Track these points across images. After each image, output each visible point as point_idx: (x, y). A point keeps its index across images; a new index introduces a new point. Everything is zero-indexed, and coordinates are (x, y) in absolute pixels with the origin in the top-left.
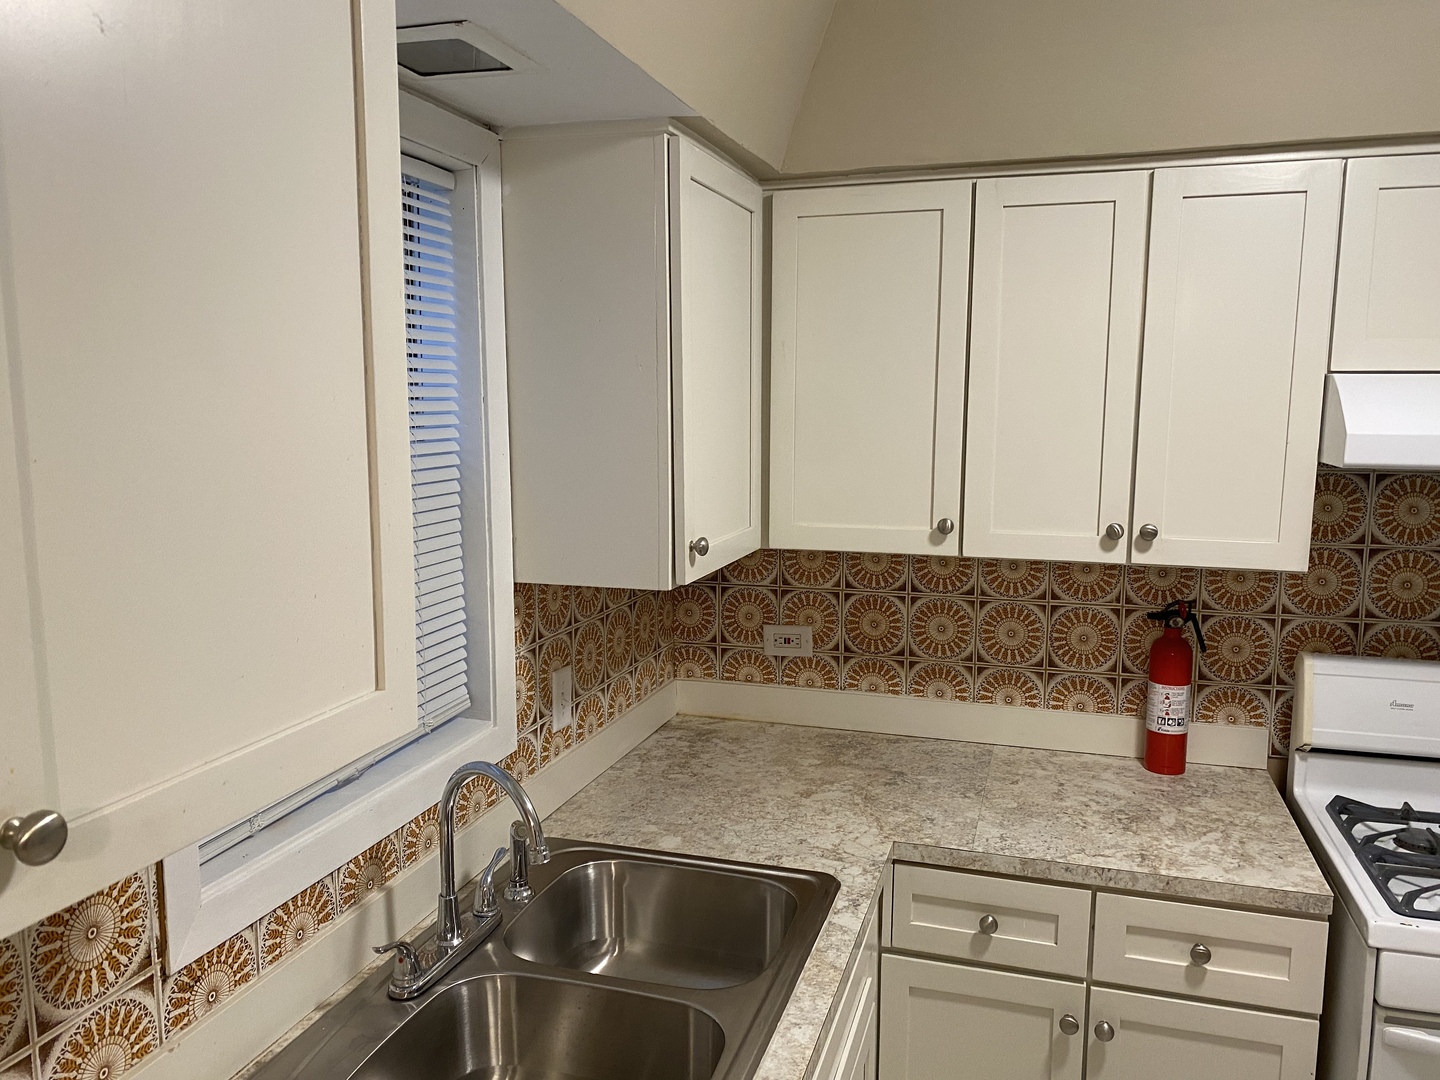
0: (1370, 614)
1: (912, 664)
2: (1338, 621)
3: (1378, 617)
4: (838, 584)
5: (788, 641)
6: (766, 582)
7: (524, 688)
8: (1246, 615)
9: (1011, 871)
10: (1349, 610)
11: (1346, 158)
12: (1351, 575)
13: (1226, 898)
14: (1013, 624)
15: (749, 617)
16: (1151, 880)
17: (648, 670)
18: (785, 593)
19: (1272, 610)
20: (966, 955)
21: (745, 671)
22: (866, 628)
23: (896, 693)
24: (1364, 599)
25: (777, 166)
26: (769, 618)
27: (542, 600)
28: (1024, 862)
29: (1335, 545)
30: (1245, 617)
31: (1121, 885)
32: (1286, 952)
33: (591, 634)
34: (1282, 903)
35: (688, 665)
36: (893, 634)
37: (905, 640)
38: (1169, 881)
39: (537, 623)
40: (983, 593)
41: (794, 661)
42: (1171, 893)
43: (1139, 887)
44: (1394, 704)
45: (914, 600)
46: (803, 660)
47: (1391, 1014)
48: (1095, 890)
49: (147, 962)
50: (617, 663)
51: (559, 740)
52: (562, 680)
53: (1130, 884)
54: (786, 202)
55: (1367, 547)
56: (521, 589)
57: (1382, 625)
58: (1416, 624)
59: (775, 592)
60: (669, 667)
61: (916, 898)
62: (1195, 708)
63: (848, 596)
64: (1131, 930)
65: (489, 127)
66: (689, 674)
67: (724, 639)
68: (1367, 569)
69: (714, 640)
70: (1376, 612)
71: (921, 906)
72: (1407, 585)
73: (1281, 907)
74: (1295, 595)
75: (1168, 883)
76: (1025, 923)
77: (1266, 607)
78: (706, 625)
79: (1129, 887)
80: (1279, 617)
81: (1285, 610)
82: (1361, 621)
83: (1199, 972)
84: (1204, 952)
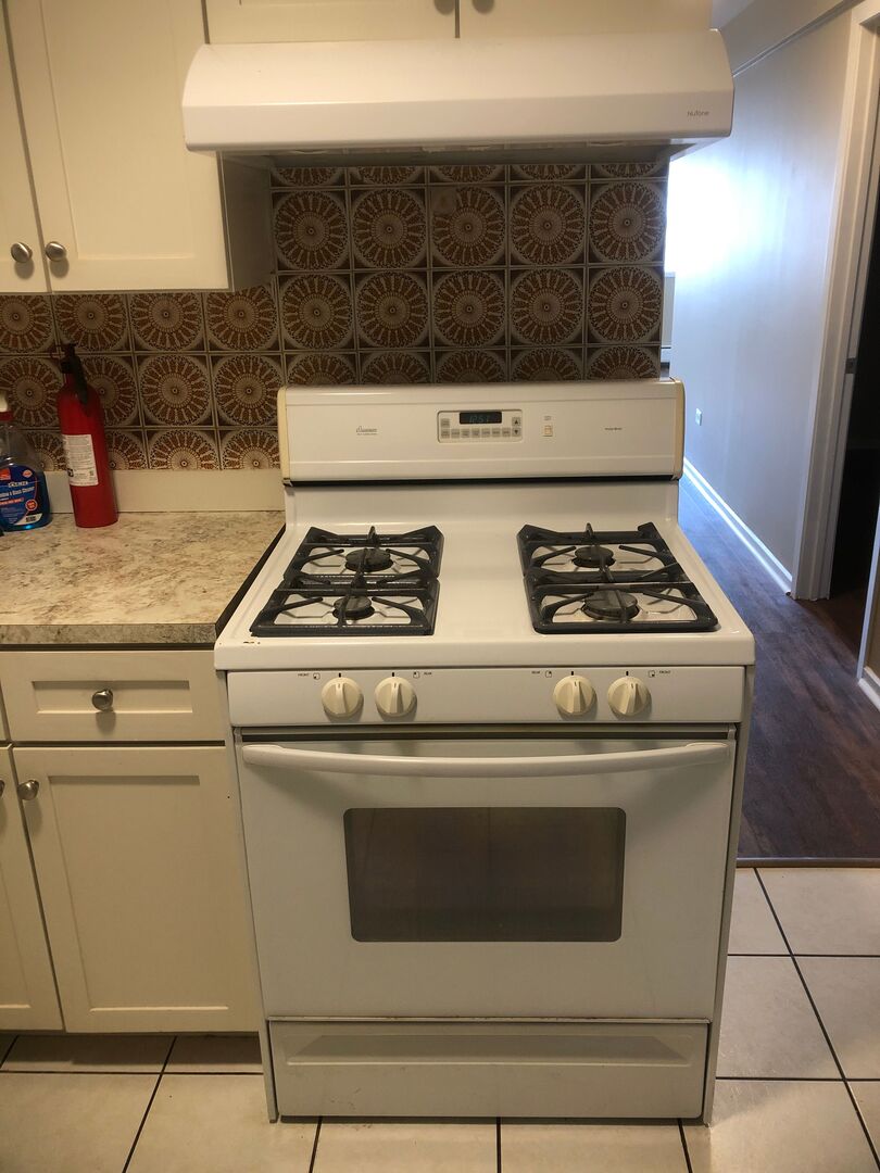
0: (363, 344)
2: (335, 353)
3: (371, 347)
8: (251, 353)
10: (344, 341)
12: (342, 303)
13: (117, 640)
16: (42, 631)
19: (276, 347)
24: (356, 329)
29: (323, 272)
30: (252, 355)
31: (14, 641)
32: (184, 685)
34: (169, 637)
38: (60, 630)
42: (63, 643)
43: (32, 641)
44: (361, 431)
53: (23, 638)
55: (352, 272)
57: (375, 355)
62: (222, 456)
64: (36, 685)
68: (355, 295)
70: (368, 340)
73: (169, 641)
74: (294, 328)
75: (59, 633)
77: (270, 343)
79: (23, 642)
80: (283, 353)
81: (288, 346)
82: (357, 352)
83: (106, 715)
84: (108, 700)
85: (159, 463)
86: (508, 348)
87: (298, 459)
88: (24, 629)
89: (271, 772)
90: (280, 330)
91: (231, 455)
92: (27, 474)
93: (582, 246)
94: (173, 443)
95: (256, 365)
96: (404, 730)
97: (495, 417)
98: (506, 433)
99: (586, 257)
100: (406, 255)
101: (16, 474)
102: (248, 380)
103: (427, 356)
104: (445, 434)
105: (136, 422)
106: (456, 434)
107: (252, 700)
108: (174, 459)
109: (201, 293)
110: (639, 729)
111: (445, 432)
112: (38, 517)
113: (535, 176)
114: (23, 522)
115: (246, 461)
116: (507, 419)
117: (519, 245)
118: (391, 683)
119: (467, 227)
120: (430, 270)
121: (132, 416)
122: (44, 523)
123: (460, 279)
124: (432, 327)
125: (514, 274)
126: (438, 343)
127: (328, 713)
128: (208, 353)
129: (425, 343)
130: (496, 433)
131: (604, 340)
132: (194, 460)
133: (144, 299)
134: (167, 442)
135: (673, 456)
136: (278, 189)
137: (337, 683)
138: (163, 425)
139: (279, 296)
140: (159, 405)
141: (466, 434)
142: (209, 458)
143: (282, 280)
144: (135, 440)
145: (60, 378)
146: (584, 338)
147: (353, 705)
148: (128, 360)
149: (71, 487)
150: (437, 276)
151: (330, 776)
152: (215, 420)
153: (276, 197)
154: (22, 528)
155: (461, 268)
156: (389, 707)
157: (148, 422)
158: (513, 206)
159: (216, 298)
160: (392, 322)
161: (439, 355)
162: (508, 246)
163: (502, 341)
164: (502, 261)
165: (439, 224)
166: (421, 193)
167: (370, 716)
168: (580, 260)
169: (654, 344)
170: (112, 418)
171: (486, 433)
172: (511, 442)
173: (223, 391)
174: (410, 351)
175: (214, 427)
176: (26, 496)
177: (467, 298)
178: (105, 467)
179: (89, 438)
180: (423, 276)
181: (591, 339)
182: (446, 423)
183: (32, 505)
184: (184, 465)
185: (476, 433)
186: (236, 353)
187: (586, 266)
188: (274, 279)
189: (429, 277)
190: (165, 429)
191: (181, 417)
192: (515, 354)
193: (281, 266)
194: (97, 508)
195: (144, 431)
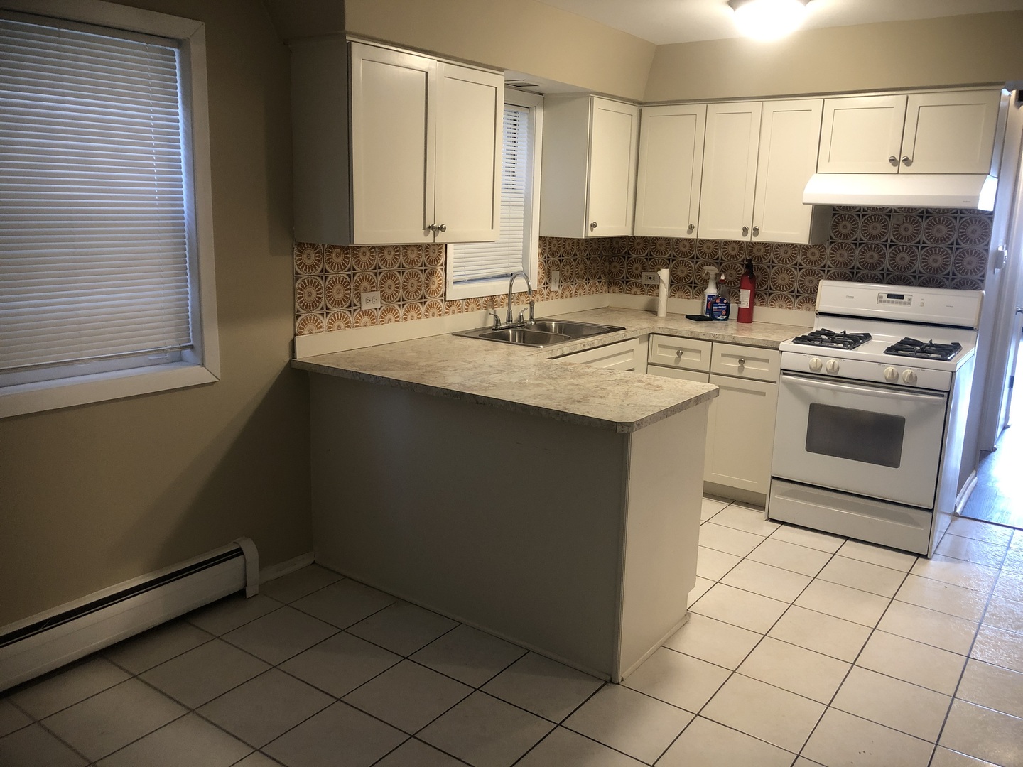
0: (858, 268)
1: (695, 287)
2: (846, 271)
3: (861, 269)
4: (670, 256)
5: (650, 278)
6: (644, 255)
7: (541, 272)
8: (814, 268)
9: (687, 336)
10: (851, 267)
11: (824, 99)
12: (852, 253)
14: (732, 272)
15: (637, 269)
17: (594, 285)
18: (650, 259)
19: (824, 266)
20: (673, 364)
21: (634, 290)
22: (679, 273)
23: (689, 298)
24: (856, 263)
25: (641, 99)
26: (644, 269)
27: (549, 245)
28: (692, 332)
29: (847, 241)
32: (767, 361)
33: (568, 263)
35: (613, 288)
36: (688, 276)
37: (693, 278)
39: (547, 252)
40: (722, 259)
41: (652, 286)
42: (734, 342)
43: (725, 340)
44: (848, 296)
45: (697, 262)
46: (655, 286)
47: (785, 372)
48: (712, 341)
49: (442, 296)
50: (580, 277)
51: (553, 294)
52: (556, 275)
54: (647, 111)
55: (858, 242)
56: (541, 239)
57: (862, 272)
58: (874, 272)
59: (647, 259)
60: (606, 288)
61: (659, 346)
62: (795, 305)
63: (673, 260)
64: (723, 355)
65: (541, 94)
66: (614, 291)
67: (627, 278)
68: (858, 250)
69: (623, 278)
70: (860, 267)
71: (661, 349)
72: (871, 257)
73: (767, 346)
74: (832, 260)
75: (733, 338)
76: (691, 354)
77: (822, 265)
78: (621, 272)
79: (722, 340)
80: (826, 269)
81: (829, 267)
82: (855, 271)
83: (741, 368)
84: (743, 361)
85: (771, 305)
86: (917, 275)
87: (822, 305)
88: (724, 337)
89: (790, 385)
90: (827, 261)
91: (799, 305)
92: (725, 301)
93: (954, 239)
94: (779, 298)
95: (815, 272)
96: (833, 377)
97: (902, 297)
98: (905, 303)
99: (955, 243)
100: (880, 238)
101: (722, 301)
102: (811, 278)
103: (883, 275)
104: (880, 301)
105: (767, 289)
106: (885, 301)
107: (789, 361)
108: (778, 304)
109: (800, 245)
110: (911, 388)
111: (880, 300)
112: (725, 317)
113: (937, 213)
114: (720, 318)
115: (804, 307)
116: (906, 299)
117: (926, 237)
118: (832, 361)
119: (906, 229)
120: (889, 243)
121: (766, 287)
122: (727, 319)
123: (901, 248)
124: (886, 264)
125: (923, 248)
126: (888, 270)
127: (810, 368)
128: (798, 267)
129: (883, 270)
130: (901, 303)
131: (960, 276)
132: (785, 305)
133: (779, 246)
134: (776, 298)
135: (974, 320)
136: (835, 212)
137: (815, 359)
138: (776, 291)
139: (828, 249)
140: (776, 284)
141: (889, 302)
142: (791, 305)
143: (831, 243)
144: (765, 295)
145: (743, 270)
146: (951, 274)
147: (818, 366)
148: (769, 267)
149: (739, 308)
150: (891, 246)
151: (804, 387)
152: (796, 291)
153: (834, 215)
154: (719, 320)
155: (902, 244)
156: (829, 367)
157: (771, 289)
158: (926, 223)
159: (805, 248)
160: (871, 261)
161: (888, 275)
162: (922, 237)
163: (915, 272)
164: (919, 242)
165: (895, 228)
166: (889, 216)
167: (823, 371)
168: (952, 244)
169: (982, 279)
170: (758, 287)
171: (897, 303)
172: (907, 307)
173: (801, 281)
174: (876, 272)
175: (795, 293)
176: (723, 309)
177: (902, 255)
178: (752, 303)
179: (750, 291)
180: (886, 246)
181: (954, 274)
182: (881, 297)
183: (724, 312)
184: (781, 306)
185: (893, 302)
186: (808, 268)
187: (955, 247)
188: (828, 243)
189: (888, 246)
190: (776, 292)
191: (783, 289)
192: (920, 277)
193: (832, 238)
194: (746, 317)
195: (769, 292)
